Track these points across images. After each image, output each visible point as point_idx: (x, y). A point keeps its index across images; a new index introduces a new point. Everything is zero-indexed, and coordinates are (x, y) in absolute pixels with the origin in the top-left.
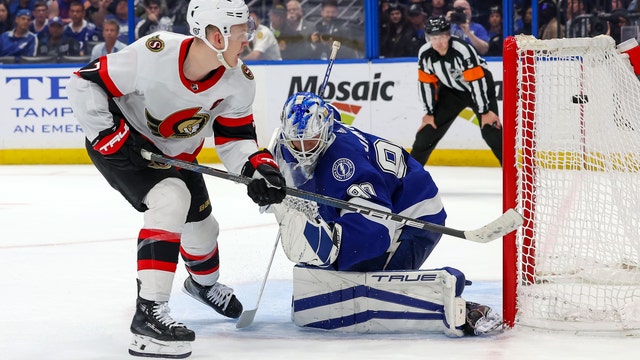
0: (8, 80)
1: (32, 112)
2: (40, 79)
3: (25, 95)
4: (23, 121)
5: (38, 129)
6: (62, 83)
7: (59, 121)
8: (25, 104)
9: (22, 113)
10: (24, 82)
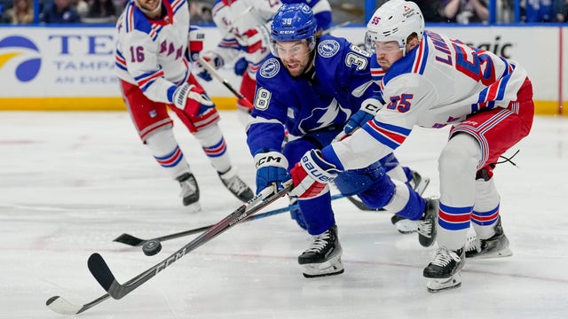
0: (51, 37)
1: (71, 65)
2: (79, 38)
3: (65, 50)
4: (64, 73)
5: (77, 80)
6: (98, 41)
7: (95, 73)
8: (66, 59)
9: (63, 66)
10: (65, 40)
